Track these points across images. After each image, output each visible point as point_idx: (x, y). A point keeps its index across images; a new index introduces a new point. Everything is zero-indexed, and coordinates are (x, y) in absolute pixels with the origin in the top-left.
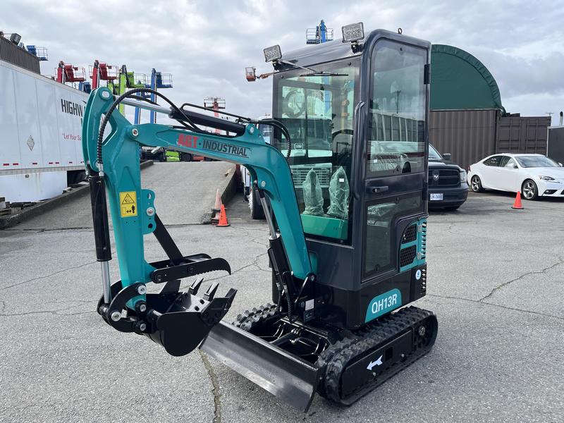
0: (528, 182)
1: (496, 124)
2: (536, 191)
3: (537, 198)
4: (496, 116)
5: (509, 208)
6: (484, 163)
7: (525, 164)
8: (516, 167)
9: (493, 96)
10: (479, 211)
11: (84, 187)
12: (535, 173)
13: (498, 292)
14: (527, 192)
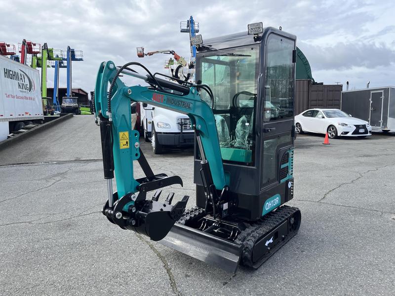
0: (331, 127)
1: (309, 89)
2: (336, 132)
3: (337, 137)
4: (309, 84)
5: (321, 143)
6: (303, 114)
7: (329, 116)
8: (323, 117)
9: (307, 71)
10: (303, 146)
11: (23, 133)
12: (335, 121)
13: (328, 196)
14: (330, 133)
